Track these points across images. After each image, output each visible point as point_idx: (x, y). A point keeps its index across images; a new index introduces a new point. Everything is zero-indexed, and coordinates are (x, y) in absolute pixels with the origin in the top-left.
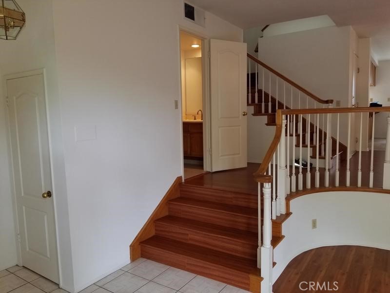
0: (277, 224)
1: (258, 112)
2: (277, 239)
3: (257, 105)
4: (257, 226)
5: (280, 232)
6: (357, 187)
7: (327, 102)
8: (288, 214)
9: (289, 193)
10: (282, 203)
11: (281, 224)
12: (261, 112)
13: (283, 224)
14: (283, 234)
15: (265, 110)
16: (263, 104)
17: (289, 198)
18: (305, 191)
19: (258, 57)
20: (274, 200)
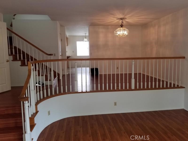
0: (32, 119)
1: (15, 59)
2: (32, 126)
3: (14, 55)
4: (22, 122)
5: (34, 122)
6: (66, 92)
7: (50, 55)
8: (37, 112)
9: (36, 102)
10: (34, 108)
11: (34, 118)
12: (17, 59)
13: (35, 118)
14: (35, 123)
15: (19, 58)
16: (18, 55)
17: (37, 104)
18: (44, 99)
19: (12, 30)
20: (30, 107)
